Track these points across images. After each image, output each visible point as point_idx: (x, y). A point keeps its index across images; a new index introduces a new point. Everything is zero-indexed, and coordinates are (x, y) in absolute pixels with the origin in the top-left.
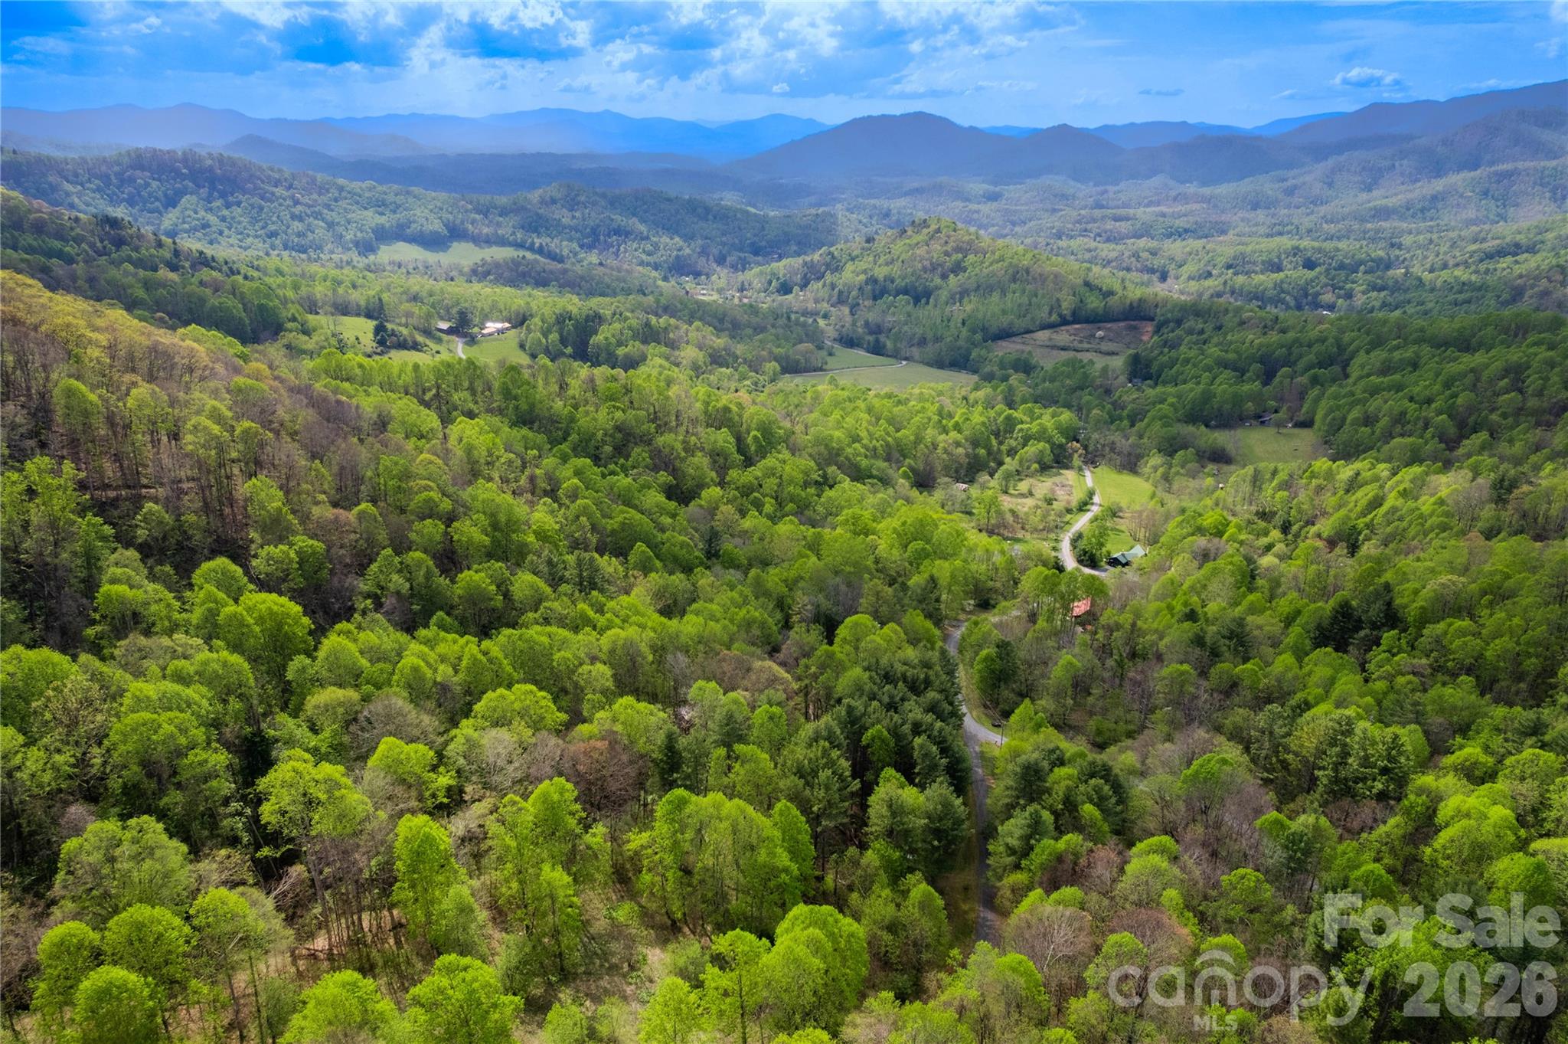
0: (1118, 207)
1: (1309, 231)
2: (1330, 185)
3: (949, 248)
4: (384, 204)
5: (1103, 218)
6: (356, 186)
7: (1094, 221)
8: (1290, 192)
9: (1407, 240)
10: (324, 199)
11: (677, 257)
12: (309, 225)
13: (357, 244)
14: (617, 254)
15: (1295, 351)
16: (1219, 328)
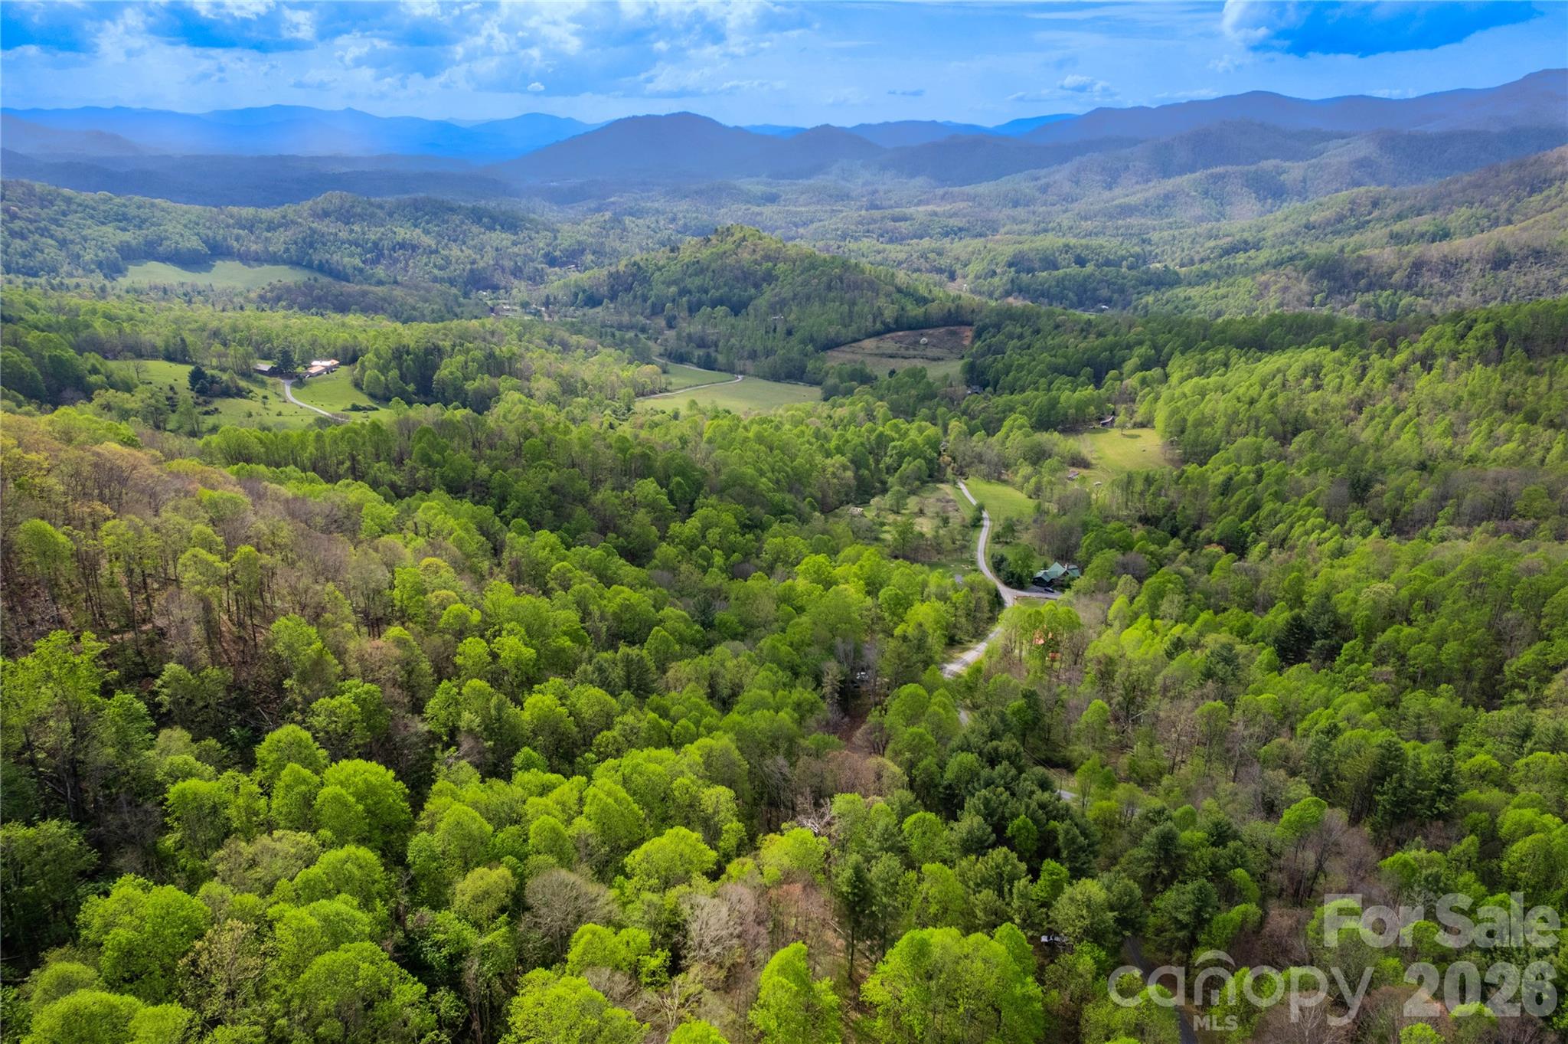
0: (891, 207)
1: (1071, 228)
2: (1077, 183)
3: (758, 256)
4: (125, 218)
5: (883, 218)
6: (86, 197)
7: (875, 221)
8: (1044, 190)
9: (1155, 236)
10: (50, 212)
11: (472, 271)
12: (35, 243)
13: (100, 265)
14: (406, 269)
15: (1119, 354)
16: (1038, 332)
